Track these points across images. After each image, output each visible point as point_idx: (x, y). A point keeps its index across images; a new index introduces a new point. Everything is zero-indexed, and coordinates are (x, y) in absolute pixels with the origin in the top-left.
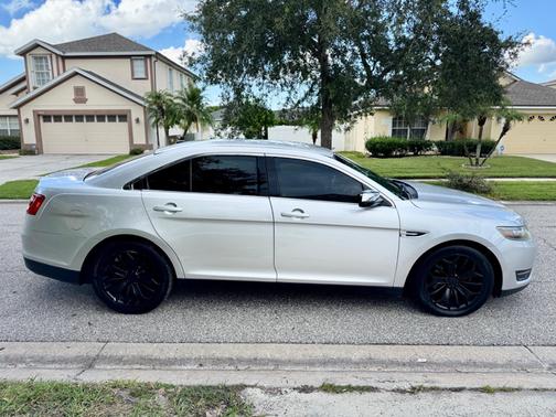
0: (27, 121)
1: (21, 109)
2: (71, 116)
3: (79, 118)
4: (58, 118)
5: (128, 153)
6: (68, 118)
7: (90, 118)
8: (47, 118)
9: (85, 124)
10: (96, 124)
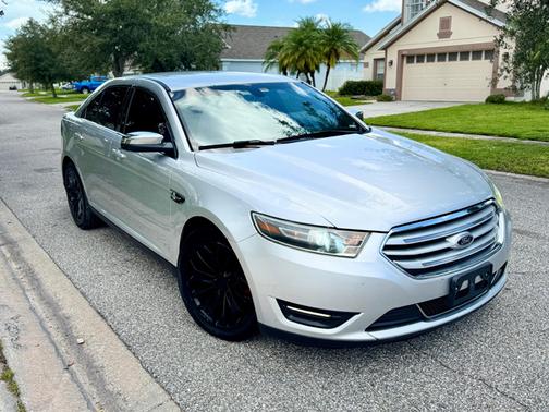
0: (391, 63)
1: (388, 50)
2: (433, 55)
3: (442, 57)
4: (420, 58)
5: (484, 101)
6: (431, 57)
7: (453, 56)
8: (410, 59)
9: (447, 64)
10: (459, 64)
